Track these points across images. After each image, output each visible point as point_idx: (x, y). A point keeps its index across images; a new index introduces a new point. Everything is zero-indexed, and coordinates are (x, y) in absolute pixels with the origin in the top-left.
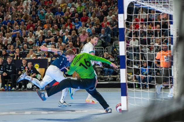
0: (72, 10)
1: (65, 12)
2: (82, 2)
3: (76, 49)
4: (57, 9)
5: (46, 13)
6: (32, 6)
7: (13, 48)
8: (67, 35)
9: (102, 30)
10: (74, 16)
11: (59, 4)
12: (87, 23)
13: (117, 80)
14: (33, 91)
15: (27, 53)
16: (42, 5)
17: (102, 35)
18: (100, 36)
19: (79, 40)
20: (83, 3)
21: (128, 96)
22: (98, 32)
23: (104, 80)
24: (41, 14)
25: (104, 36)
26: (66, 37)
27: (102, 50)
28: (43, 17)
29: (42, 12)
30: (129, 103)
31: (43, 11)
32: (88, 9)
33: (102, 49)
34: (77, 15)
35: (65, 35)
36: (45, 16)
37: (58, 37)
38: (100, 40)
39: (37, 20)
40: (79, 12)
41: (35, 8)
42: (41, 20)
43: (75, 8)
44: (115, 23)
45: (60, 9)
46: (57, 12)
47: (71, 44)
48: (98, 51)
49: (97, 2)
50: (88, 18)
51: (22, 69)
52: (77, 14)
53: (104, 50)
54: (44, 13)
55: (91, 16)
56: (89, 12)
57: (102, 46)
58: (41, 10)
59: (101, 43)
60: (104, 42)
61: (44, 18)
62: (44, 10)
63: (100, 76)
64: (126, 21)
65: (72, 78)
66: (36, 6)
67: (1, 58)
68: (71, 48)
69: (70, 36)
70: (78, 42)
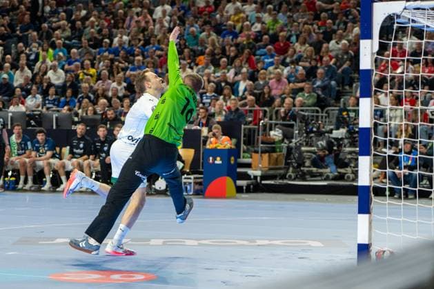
0: (256, 27)
1: (241, 31)
2: (279, 12)
3: (262, 110)
4: (225, 26)
5: (201, 33)
6: (172, 18)
7: (128, 104)
8: (244, 80)
9: (320, 71)
10: (261, 41)
11: (229, 14)
12: (288, 56)
13: (346, 178)
16: (195, 17)
17: (319, 83)
18: (314, 83)
19: (269, 92)
20: (281, 14)
21: (372, 214)
22: (311, 74)
23: (319, 178)
24: (191, 36)
25: (323, 85)
26: (242, 86)
27: (317, 114)
28: (195, 42)
29: (193, 32)
30: (373, 230)
31: (196, 28)
32: (291, 27)
33: (317, 112)
34: (266, 39)
35: (239, 81)
36: (199, 39)
37: (223, 84)
38: (313, 94)
39: (183, 47)
40: (271, 32)
41: (178, 22)
42: (191, 47)
43: (263, 23)
44: (345, 57)
45: (230, 25)
46: (224, 32)
47: (252, 100)
48: (308, 115)
49: (311, 12)
50: (289, 46)
52: (266, 37)
53: (320, 114)
54: (196, 34)
55: (297, 41)
56: (293, 32)
57: (317, 106)
58: (192, 26)
59: (315, 100)
60: (323, 96)
61: (197, 44)
62: (197, 26)
63: (311, 169)
64: (376, 56)
65: (251, 172)
66: (179, 18)
67: (101, 127)
68: (251, 109)
69: (251, 82)
70: (266, 96)
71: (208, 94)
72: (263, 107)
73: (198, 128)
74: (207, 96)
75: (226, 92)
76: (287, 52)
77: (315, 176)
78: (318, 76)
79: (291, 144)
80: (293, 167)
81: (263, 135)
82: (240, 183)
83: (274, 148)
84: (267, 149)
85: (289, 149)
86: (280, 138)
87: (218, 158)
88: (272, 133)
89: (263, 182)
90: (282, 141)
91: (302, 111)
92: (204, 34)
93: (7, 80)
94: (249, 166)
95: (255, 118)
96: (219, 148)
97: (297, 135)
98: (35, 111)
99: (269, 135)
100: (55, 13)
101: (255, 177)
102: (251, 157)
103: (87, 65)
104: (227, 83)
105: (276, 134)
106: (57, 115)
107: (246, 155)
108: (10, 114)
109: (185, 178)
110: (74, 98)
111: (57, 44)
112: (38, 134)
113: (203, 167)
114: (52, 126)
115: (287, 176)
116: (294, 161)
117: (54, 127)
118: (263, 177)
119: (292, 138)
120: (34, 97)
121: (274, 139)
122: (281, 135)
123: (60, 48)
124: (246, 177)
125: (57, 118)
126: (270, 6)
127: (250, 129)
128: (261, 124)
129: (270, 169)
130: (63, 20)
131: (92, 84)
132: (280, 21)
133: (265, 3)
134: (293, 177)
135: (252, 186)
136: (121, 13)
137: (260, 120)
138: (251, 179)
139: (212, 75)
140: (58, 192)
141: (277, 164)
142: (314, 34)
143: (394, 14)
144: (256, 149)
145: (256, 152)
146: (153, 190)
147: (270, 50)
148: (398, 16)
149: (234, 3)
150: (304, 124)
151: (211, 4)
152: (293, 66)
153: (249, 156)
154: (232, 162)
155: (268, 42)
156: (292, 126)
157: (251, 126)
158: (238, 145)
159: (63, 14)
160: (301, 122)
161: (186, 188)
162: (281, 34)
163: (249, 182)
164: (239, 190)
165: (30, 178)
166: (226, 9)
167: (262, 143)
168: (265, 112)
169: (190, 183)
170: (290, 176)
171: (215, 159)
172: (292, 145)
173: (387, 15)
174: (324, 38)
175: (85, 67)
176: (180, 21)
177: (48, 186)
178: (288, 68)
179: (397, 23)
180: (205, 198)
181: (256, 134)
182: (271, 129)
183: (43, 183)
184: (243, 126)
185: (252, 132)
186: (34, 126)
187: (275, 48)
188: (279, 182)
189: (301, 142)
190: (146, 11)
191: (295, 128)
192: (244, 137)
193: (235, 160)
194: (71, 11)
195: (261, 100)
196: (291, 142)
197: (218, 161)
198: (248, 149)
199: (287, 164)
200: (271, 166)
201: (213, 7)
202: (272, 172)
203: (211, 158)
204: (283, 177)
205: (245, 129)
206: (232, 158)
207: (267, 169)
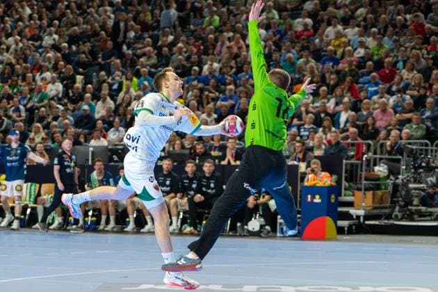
0: (359, 53)
1: (342, 57)
2: (384, 36)
3: (366, 144)
4: (325, 51)
5: (298, 59)
6: (267, 43)
7: (219, 138)
8: (346, 110)
9: (429, 100)
10: (364, 67)
11: (329, 38)
12: (393, 84)
16: (292, 42)
17: (428, 114)
18: (423, 114)
19: (374, 124)
20: (386, 38)
22: (419, 103)
23: (429, 218)
24: (288, 64)
25: (432, 115)
26: (343, 117)
27: (426, 148)
28: (292, 69)
29: (290, 58)
31: (293, 53)
32: (398, 51)
33: (427, 145)
34: (370, 65)
35: (340, 112)
36: (297, 66)
37: (323, 115)
38: (422, 125)
40: (375, 58)
41: (273, 47)
43: (367, 48)
45: (331, 51)
46: (325, 58)
47: (355, 133)
48: (416, 149)
49: (419, 36)
50: (396, 73)
52: (370, 63)
53: (429, 148)
54: (293, 60)
55: (404, 68)
56: (400, 58)
57: (428, 140)
58: (289, 52)
59: (424, 132)
60: (432, 128)
61: (294, 71)
62: (294, 51)
63: (419, 208)
65: (353, 211)
66: (275, 43)
67: (189, 162)
68: (353, 142)
69: (353, 113)
70: (370, 128)
71: (306, 126)
72: (367, 139)
73: (296, 163)
74: (305, 128)
75: (326, 123)
76: (393, 80)
77: (424, 216)
78: (428, 105)
79: (397, 181)
80: (400, 206)
81: (366, 171)
82: (341, 223)
83: (378, 185)
84: (371, 186)
85: (395, 186)
86: (386, 175)
87: (317, 197)
88: (377, 168)
89: (367, 222)
90: (388, 177)
91: (410, 144)
92: (302, 60)
93: (88, 112)
94: (351, 204)
95: (358, 152)
96: (318, 185)
97: (405, 171)
99: (374, 171)
100: (140, 39)
101: (358, 217)
102: (353, 195)
104: (327, 114)
105: (381, 170)
107: (348, 192)
108: (91, 149)
111: (142, 73)
113: (300, 205)
115: (393, 216)
116: (400, 199)
118: (367, 217)
119: (399, 174)
120: (117, 130)
121: (379, 175)
122: (386, 171)
123: (145, 76)
124: (347, 216)
126: (374, 30)
127: (352, 165)
128: (364, 159)
129: (375, 208)
130: (148, 46)
132: (385, 46)
133: (369, 26)
134: (400, 217)
135: (354, 227)
136: (211, 38)
137: (364, 154)
138: (353, 219)
139: (311, 105)
140: (143, 233)
141: (381, 203)
142: (422, 60)
144: (359, 186)
145: (359, 189)
146: (245, 231)
147: (374, 78)
149: (335, 26)
150: (412, 159)
151: (309, 27)
152: (399, 95)
153: (351, 193)
154: (333, 201)
155: (372, 69)
156: (398, 161)
157: (353, 161)
158: (339, 182)
159: (149, 39)
160: (408, 156)
161: (282, 229)
162: (387, 60)
163: (352, 222)
164: (340, 231)
165: (112, 218)
166: (326, 33)
167: (366, 180)
168: (369, 145)
170: (396, 216)
171: (313, 197)
172: (399, 181)
174: (433, 64)
176: (276, 46)
177: (131, 226)
178: (394, 97)
180: (302, 239)
181: (359, 170)
182: (375, 165)
183: (127, 224)
184: (344, 161)
185: (355, 167)
186: (117, 161)
187: (380, 75)
188: (384, 222)
189: (408, 178)
190: (238, 35)
191: (402, 163)
192: (346, 172)
193: (336, 199)
194: (158, 36)
195: (365, 133)
196: (397, 178)
197: (317, 200)
198: (350, 186)
199: (394, 203)
200: (375, 205)
201: (312, 31)
202: (376, 212)
203: (309, 196)
204: (388, 217)
205: (346, 165)
206: (333, 196)
207: (371, 208)
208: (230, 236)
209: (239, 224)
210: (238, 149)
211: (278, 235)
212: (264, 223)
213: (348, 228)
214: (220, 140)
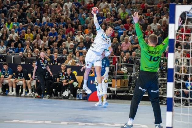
3: (117, 57)
4: (99, 14)
5: (87, 17)
7: (50, 52)
9: (146, 38)
11: (101, 8)
14: (69, 99)
15: (65, 59)
20: (127, 9)
30: (174, 120)
36: (86, 20)
39: (78, 24)
40: (122, 18)
41: (75, 11)
44: (159, 32)
45: (101, 14)
51: (61, 75)
61: (85, 23)
64: (177, 32)
65: (111, 89)
66: (76, 9)
70: (119, 50)
72: (118, 56)
79: (131, 75)
80: (133, 87)
81: (118, 70)
83: (123, 76)
84: (120, 77)
85: (131, 78)
86: (126, 72)
88: (122, 69)
89: (118, 94)
90: (127, 73)
91: (137, 58)
92: (89, 18)
94: (110, 85)
95: (114, 61)
97: (135, 71)
98: (3, 54)
99: (121, 70)
100: (14, 4)
101: (114, 91)
102: (112, 81)
103: (29, 31)
105: (124, 70)
106: (14, 56)
109: (78, 91)
110: (22, 48)
111: (14, 20)
112: (4, 66)
114: (11, 62)
115: (130, 92)
116: (133, 84)
117: (12, 63)
118: (118, 92)
119: (132, 72)
120: (2, 47)
121: (123, 72)
122: (127, 70)
123: (16, 22)
125: (14, 58)
126: (122, 5)
128: (117, 65)
129: (121, 88)
131: (31, 41)
132: (127, 12)
134: (132, 92)
135: (112, 96)
136: (46, 6)
137: (116, 62)
138: (111, 92)
139: (92, 39)
141: (124, 85)
142: (143, 19)
143: (186, 12)
144: (114, 77)
145: (114, 79)
147: (122, 27)
148: (188, 13)
149: (104, 3)
150: (138, 65)
151: (92, 3)
155: (121, 23)
156: (132, 66)
157: (112, 65)
159: (18, 5)
160: (137, 64)
161: (79, 96)
163: (111, 94)
166: (100, 5)
167: (117, 74)
169: (81, 93)
170: (131, 92)
171: (93, 82)
172: (132, 75)
173: (182, 12)
174: (148, 22)
175: (28, 32)
176: (76, 11)
178: (131, 36)
179: (188, 16)
180: (88, 101)
181: (114, 69)
185: (112, 68)
186: (2, 62)
187: (125, 26)
188: (125, 94)
189: (136, 74)
190: (59, 5)
191: (134, 67)
194: (22, 3)
196: (132, 74)
198: (110, 77)
199: (130, 85)
200: (122, 86)
201: (93, 4)
202: (122, 89)
203: (91, 81)
204: (127, 92)
207: (120, 87)
208: (54, 98)
209: (59, 93)
210: (59, 58)
211: (77, 98)
212: (70, 93)
213: (109, 96)
214: (50, 53)
